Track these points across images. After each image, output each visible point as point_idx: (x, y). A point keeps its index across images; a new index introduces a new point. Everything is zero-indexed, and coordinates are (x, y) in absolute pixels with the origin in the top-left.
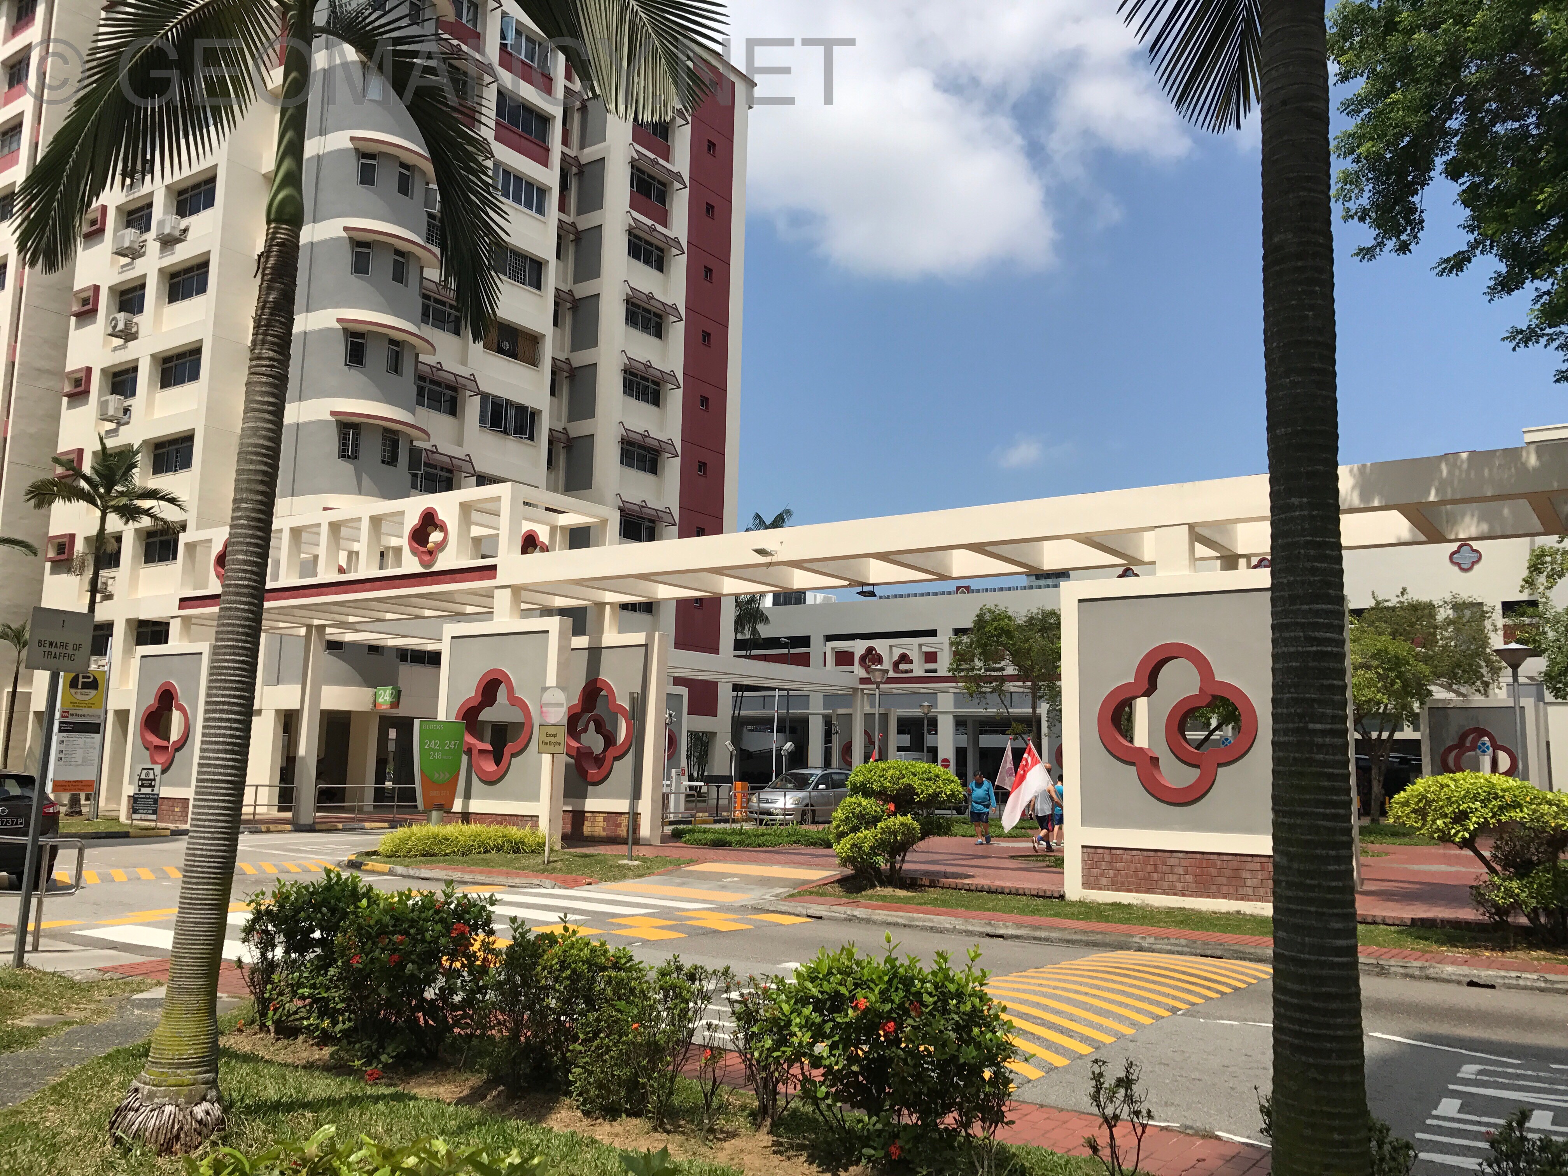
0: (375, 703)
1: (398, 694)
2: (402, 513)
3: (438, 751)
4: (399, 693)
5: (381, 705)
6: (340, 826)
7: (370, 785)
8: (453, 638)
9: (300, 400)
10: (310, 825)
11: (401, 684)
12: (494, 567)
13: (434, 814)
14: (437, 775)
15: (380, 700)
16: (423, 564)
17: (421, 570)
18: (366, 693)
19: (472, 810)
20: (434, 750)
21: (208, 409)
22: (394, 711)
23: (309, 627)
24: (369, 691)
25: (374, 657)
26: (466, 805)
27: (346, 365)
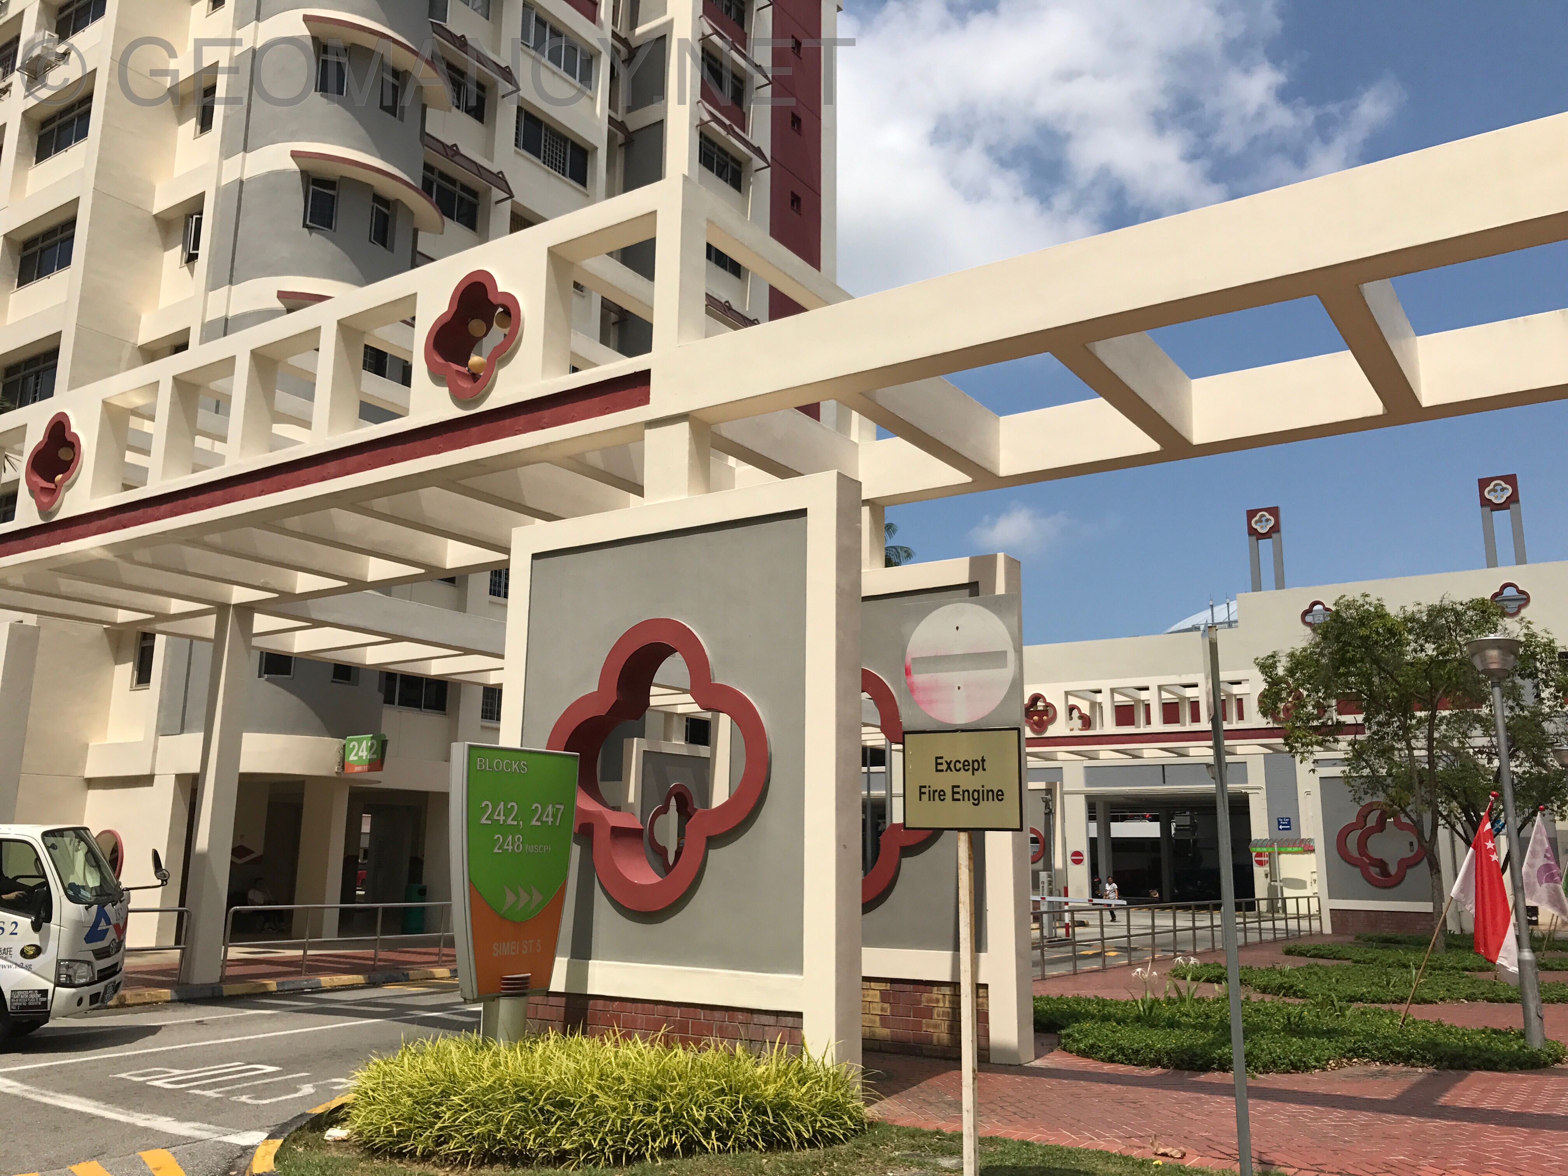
0: (343, 763)
1: (381, 749)
2: (412, 299)
3: (514, 830)
4: (383, 744)
5: (352, 765)
6: (272, 985)
7: (333, 903)
8: (536, 556)
9: (231, 283)
10: (212, 987)
11: (387, 730)
12: (643, 378)
13: (505, 1007)
14: (510, 898)
15: (352, 758)
16: (458, 398)
17: (455, 412)
18: (329, 746)
19: (594, 988)
20: (505, 829)
21: (83, 300)
22: (375, 775)
23: (222, 608)
24: (333, 744)
25: (342, 688)
26: (577, 974)
27: (305, 225)
